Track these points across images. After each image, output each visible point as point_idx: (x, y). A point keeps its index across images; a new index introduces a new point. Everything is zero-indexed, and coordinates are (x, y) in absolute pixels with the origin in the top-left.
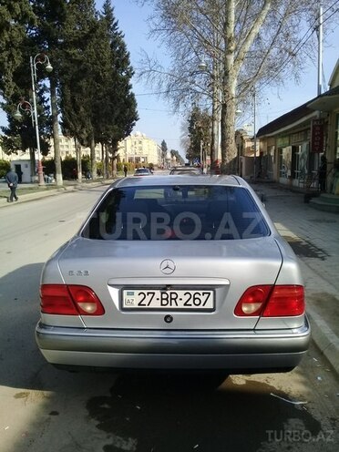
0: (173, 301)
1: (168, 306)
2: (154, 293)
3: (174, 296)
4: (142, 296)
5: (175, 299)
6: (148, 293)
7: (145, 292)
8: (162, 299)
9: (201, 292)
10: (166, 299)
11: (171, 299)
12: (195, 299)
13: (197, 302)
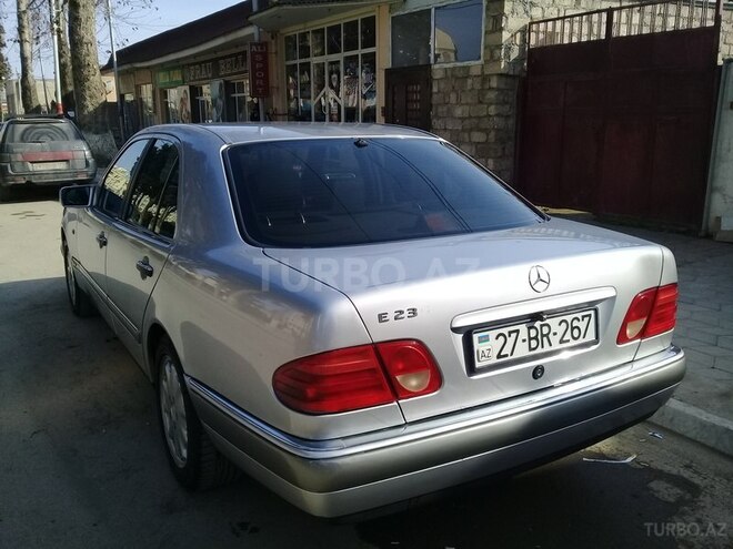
0: (545, 339)
1: (539, 350)
2: (517, 331)
3: (545, 330)
4: (501, 339)
5: (547, 335)
6: (510, 333)
7: (505, 331)
8: (530, 339)
9: (579, 315)
10: (536, 338)
11: (543, 336)
12: (573, 328)
13: (576, 333)
